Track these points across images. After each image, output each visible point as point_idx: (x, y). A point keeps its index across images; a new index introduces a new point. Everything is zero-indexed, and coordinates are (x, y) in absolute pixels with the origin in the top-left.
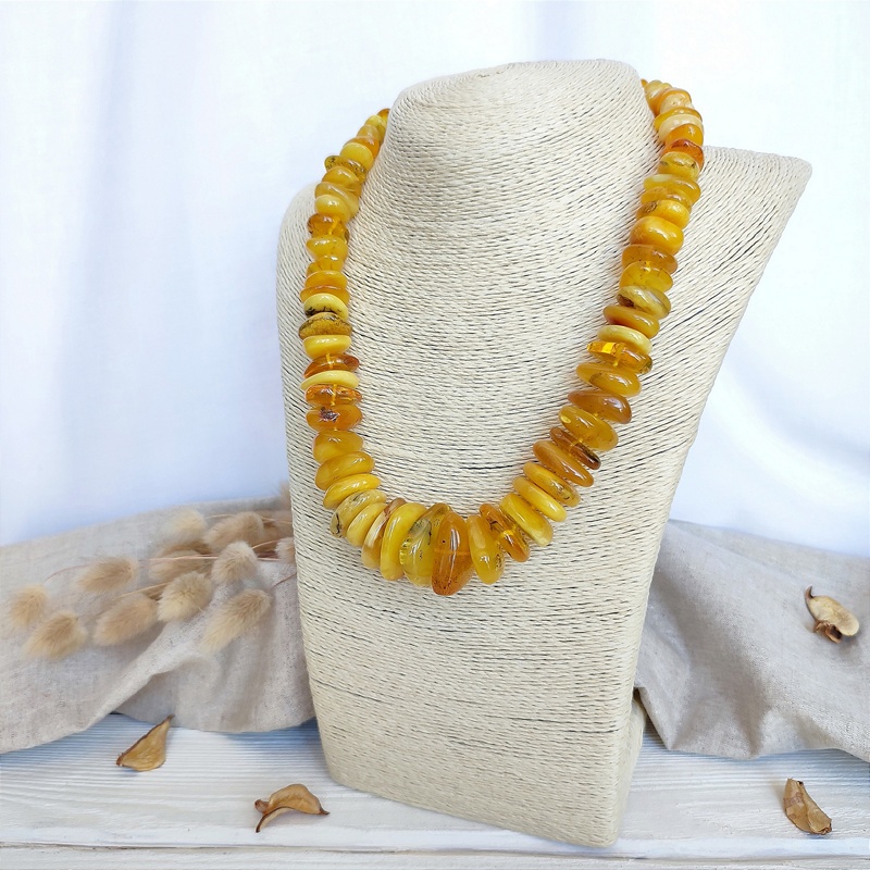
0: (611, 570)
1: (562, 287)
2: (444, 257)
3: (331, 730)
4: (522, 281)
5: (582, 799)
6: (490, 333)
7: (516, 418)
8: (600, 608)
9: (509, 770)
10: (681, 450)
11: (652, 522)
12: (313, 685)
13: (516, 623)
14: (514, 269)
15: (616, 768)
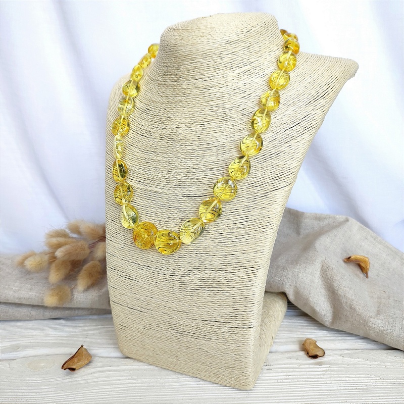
0: (250, 246)
1: (233, 112)
2: (180, 98)
3: (119, 326)
4: (215, 109)
5: (236, 363)
6: (199, 133)
7: (209, 173)
8: (245, 265)
9: (201, 347)
10: (286, 189)
11: (271, 223)
12: (111, 303)
13: (205, 272)
14: (212, 103)
15: (252, 347)
